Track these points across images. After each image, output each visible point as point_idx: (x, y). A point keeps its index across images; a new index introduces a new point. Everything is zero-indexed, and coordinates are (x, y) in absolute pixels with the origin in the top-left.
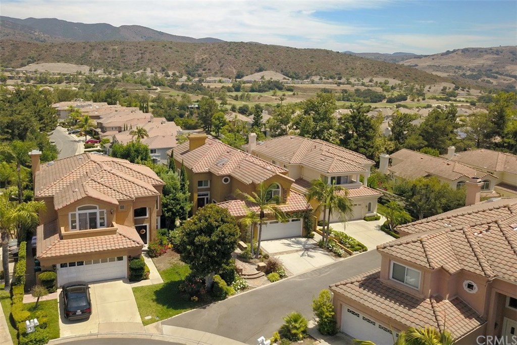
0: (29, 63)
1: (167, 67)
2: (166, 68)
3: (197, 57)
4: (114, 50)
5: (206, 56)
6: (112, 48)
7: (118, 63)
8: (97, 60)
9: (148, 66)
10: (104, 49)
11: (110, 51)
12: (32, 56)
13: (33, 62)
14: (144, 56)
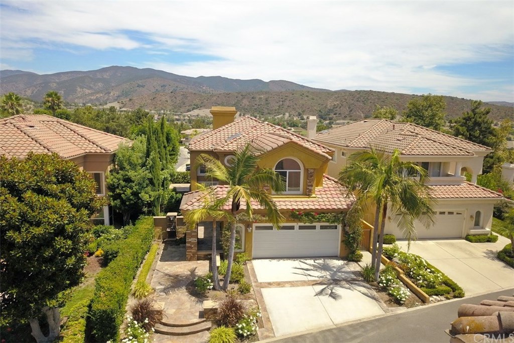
0: (194, 109)
1: (303, 112)
2: (301, 113)
3: (330, 104)
4: (261, 98)
5: (337, 103)
6: (259, 97)
7: (263, 110)
8: (246, 107)
9: (287, 112)
10: (253, 98)
11: (257, 99)
12: (196, 104)
13: (197, 108)
14: (284, 103)
